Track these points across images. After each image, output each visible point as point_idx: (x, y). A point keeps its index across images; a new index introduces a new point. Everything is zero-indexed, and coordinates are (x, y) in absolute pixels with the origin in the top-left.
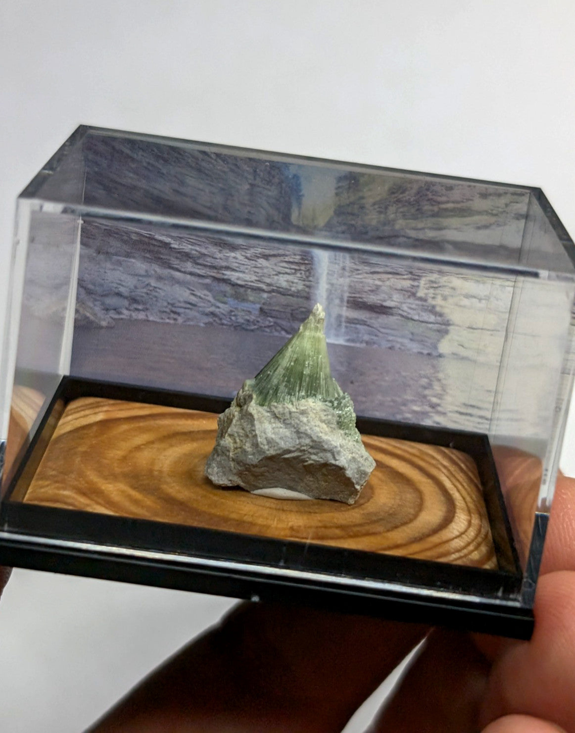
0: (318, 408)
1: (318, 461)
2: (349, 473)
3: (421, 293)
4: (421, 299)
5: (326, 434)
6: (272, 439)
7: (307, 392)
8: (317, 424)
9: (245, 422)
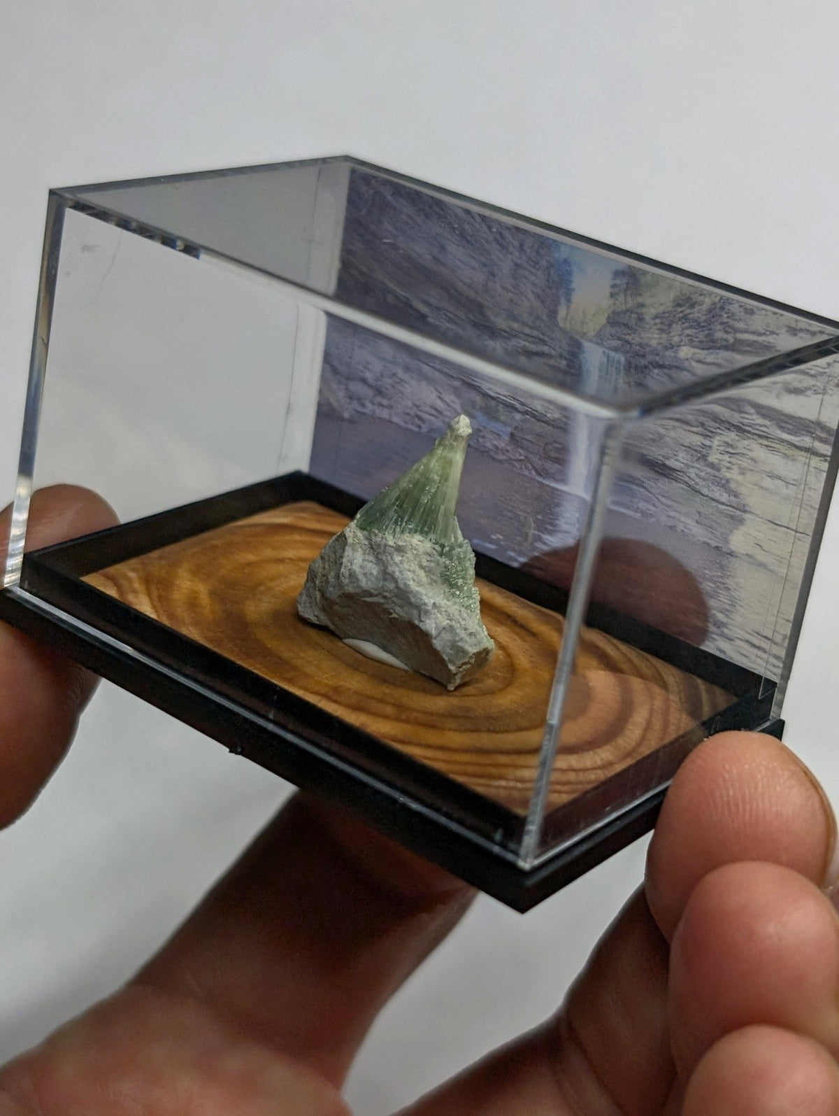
0: (421, 550)
1: (402, 617)
2: (437, 644)
3: (713, 458)
4: (712, 466)
5: (420, 584)
6: (356, 573)
7: (417, 526)
8: (411, 569)
9: (338, 545)
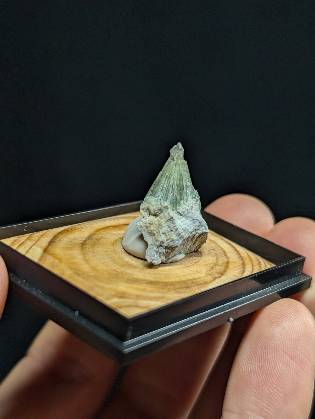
6: (186, 228)
9: (169, 223)
